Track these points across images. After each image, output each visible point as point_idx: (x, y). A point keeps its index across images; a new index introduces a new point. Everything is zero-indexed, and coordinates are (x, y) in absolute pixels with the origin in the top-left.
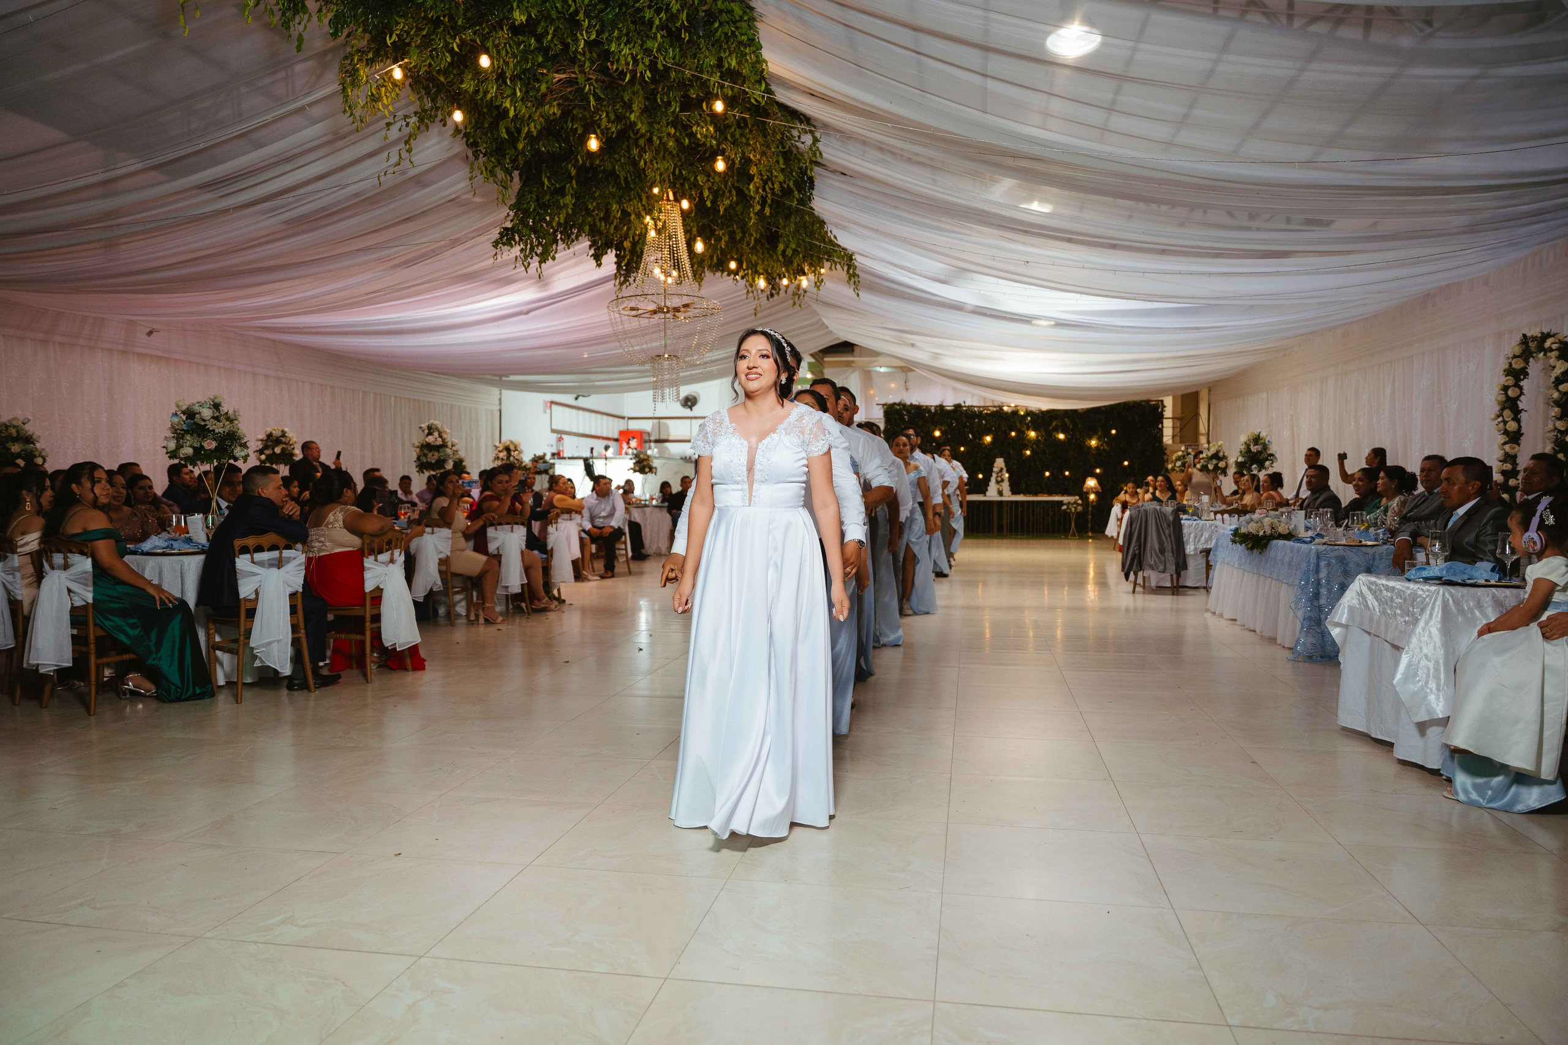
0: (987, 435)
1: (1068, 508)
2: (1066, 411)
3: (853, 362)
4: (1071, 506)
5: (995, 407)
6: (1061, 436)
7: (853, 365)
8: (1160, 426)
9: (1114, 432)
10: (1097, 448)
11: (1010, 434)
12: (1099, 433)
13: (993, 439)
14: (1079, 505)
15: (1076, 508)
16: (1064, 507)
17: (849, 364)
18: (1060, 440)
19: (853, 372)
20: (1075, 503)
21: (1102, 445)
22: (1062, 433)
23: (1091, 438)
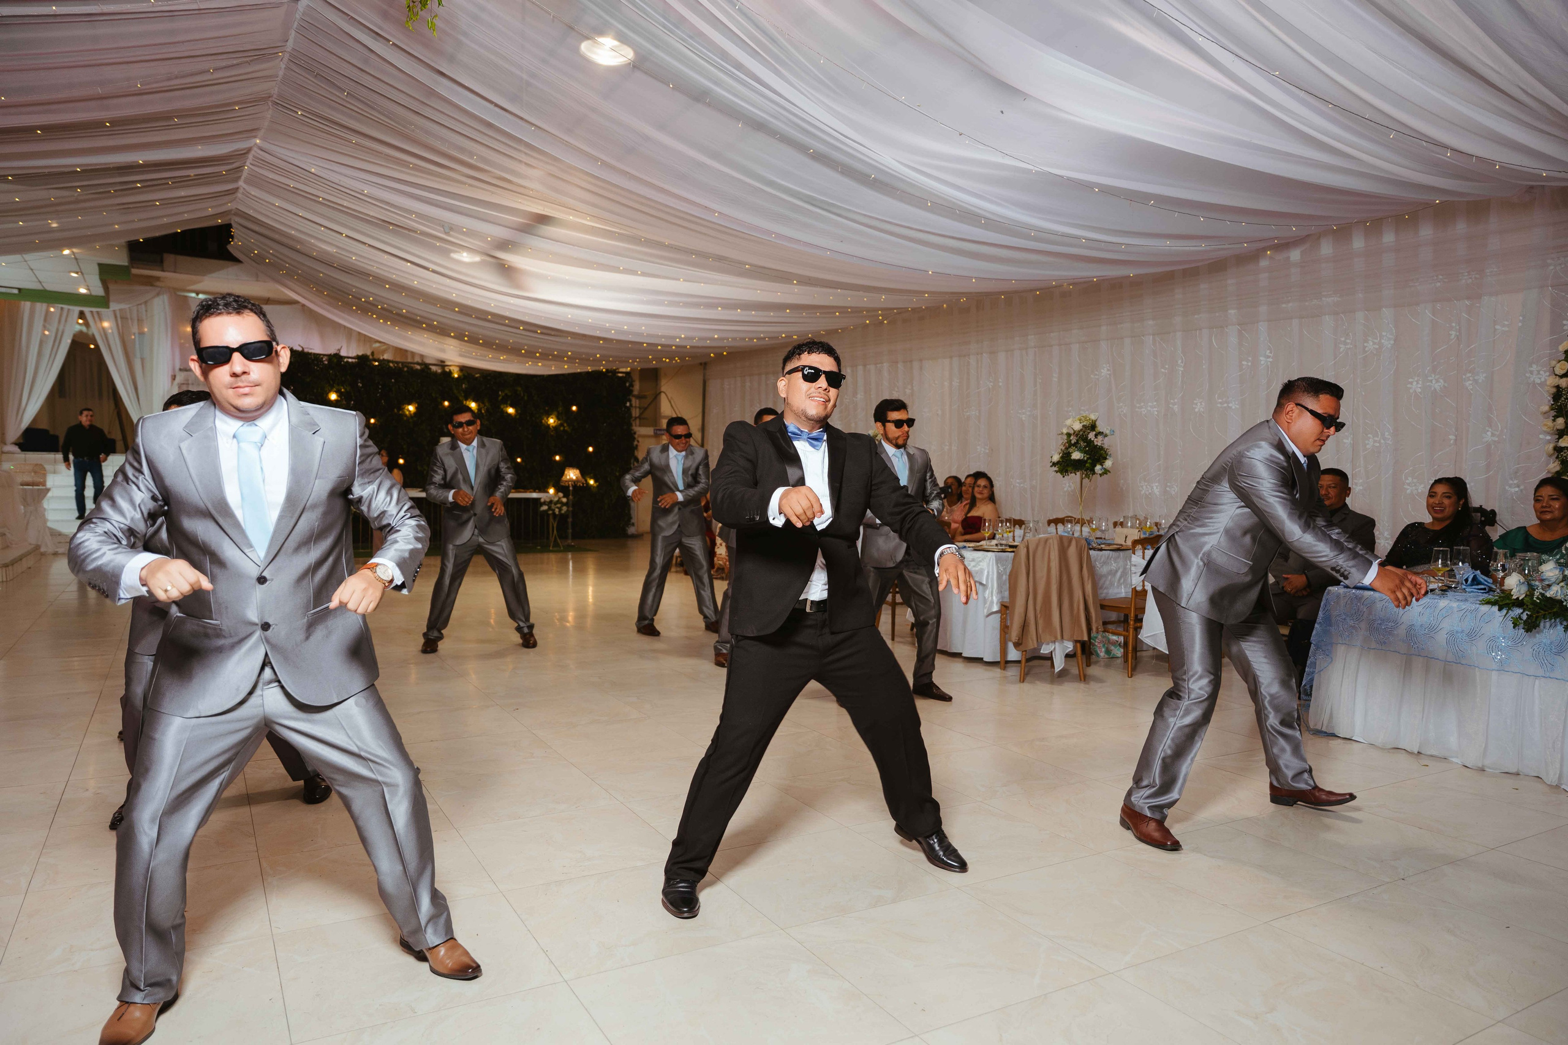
0: (409, 404)
1: (550, 508)
2: (518, 376)
3: (158, 279)
4: (553, 506)
5: (418, 364)
6: (511, 410)
7: (158, 283)
8: (628, 404)
9: (574, 408)
10: (556, 428)
11: (442, 404)
12: (560, 409)
13: (416, 408)
14: (563, 504)
15: (560, 509)
16: (545, 508)
17: (150, 281)
18: (510, 415)
19: (158, 294)
20: (559, 501)
21: (561, 425)
22: (512, 406)
23: (548, 415)
